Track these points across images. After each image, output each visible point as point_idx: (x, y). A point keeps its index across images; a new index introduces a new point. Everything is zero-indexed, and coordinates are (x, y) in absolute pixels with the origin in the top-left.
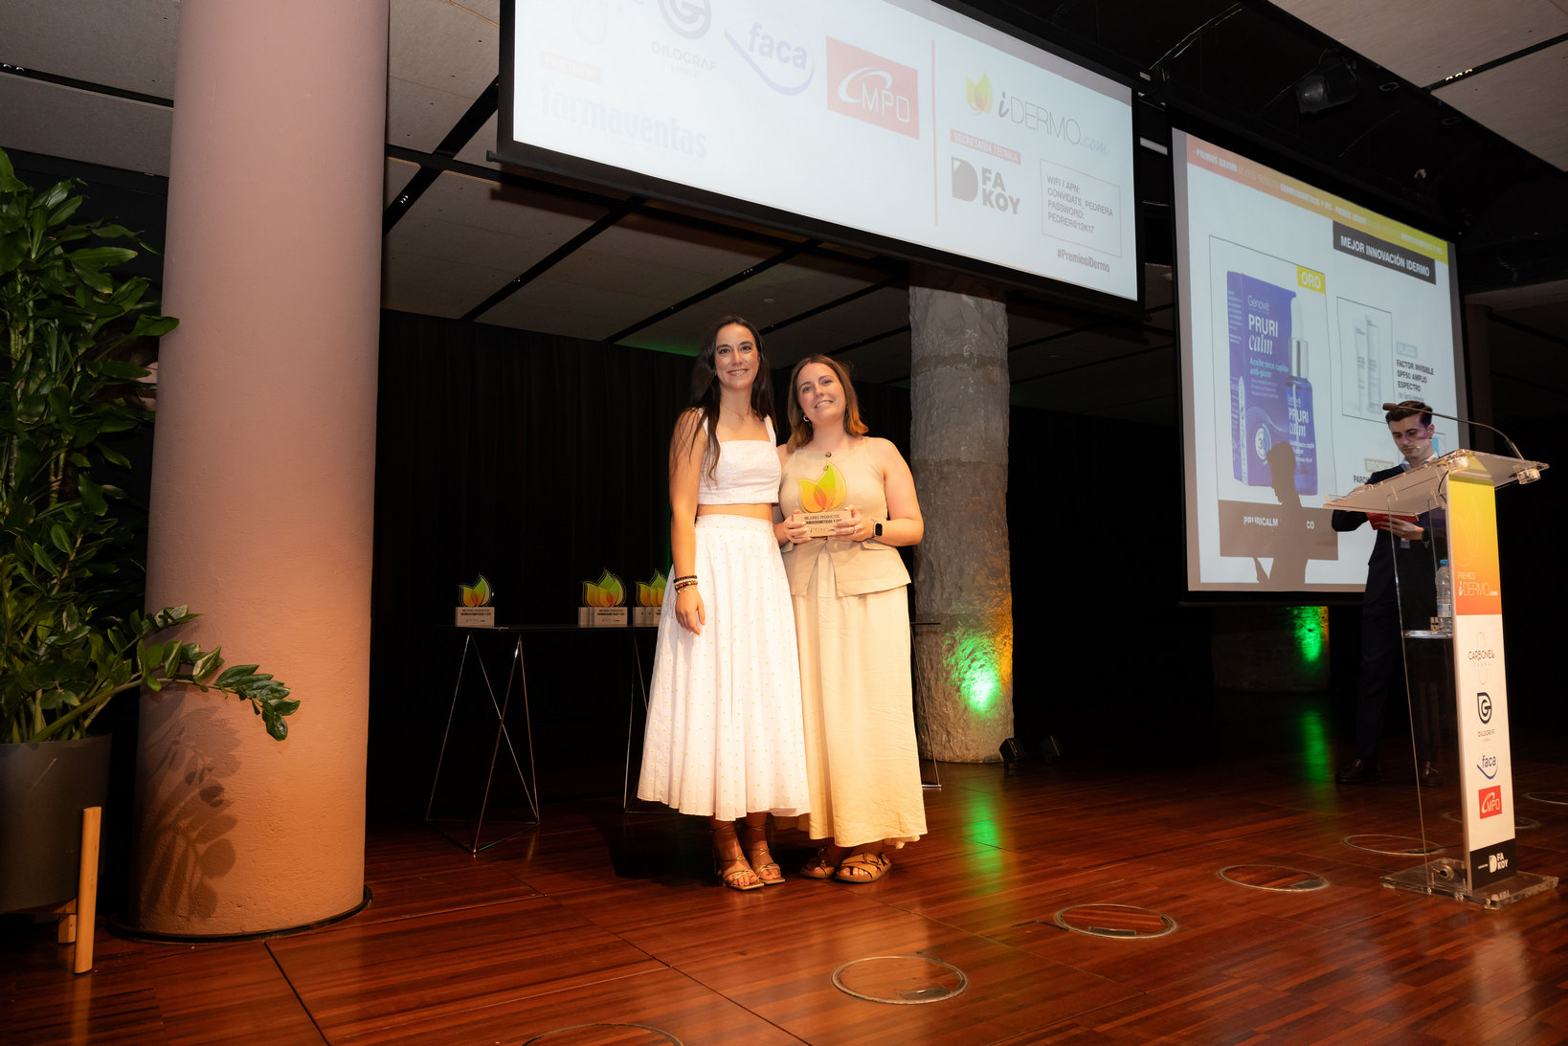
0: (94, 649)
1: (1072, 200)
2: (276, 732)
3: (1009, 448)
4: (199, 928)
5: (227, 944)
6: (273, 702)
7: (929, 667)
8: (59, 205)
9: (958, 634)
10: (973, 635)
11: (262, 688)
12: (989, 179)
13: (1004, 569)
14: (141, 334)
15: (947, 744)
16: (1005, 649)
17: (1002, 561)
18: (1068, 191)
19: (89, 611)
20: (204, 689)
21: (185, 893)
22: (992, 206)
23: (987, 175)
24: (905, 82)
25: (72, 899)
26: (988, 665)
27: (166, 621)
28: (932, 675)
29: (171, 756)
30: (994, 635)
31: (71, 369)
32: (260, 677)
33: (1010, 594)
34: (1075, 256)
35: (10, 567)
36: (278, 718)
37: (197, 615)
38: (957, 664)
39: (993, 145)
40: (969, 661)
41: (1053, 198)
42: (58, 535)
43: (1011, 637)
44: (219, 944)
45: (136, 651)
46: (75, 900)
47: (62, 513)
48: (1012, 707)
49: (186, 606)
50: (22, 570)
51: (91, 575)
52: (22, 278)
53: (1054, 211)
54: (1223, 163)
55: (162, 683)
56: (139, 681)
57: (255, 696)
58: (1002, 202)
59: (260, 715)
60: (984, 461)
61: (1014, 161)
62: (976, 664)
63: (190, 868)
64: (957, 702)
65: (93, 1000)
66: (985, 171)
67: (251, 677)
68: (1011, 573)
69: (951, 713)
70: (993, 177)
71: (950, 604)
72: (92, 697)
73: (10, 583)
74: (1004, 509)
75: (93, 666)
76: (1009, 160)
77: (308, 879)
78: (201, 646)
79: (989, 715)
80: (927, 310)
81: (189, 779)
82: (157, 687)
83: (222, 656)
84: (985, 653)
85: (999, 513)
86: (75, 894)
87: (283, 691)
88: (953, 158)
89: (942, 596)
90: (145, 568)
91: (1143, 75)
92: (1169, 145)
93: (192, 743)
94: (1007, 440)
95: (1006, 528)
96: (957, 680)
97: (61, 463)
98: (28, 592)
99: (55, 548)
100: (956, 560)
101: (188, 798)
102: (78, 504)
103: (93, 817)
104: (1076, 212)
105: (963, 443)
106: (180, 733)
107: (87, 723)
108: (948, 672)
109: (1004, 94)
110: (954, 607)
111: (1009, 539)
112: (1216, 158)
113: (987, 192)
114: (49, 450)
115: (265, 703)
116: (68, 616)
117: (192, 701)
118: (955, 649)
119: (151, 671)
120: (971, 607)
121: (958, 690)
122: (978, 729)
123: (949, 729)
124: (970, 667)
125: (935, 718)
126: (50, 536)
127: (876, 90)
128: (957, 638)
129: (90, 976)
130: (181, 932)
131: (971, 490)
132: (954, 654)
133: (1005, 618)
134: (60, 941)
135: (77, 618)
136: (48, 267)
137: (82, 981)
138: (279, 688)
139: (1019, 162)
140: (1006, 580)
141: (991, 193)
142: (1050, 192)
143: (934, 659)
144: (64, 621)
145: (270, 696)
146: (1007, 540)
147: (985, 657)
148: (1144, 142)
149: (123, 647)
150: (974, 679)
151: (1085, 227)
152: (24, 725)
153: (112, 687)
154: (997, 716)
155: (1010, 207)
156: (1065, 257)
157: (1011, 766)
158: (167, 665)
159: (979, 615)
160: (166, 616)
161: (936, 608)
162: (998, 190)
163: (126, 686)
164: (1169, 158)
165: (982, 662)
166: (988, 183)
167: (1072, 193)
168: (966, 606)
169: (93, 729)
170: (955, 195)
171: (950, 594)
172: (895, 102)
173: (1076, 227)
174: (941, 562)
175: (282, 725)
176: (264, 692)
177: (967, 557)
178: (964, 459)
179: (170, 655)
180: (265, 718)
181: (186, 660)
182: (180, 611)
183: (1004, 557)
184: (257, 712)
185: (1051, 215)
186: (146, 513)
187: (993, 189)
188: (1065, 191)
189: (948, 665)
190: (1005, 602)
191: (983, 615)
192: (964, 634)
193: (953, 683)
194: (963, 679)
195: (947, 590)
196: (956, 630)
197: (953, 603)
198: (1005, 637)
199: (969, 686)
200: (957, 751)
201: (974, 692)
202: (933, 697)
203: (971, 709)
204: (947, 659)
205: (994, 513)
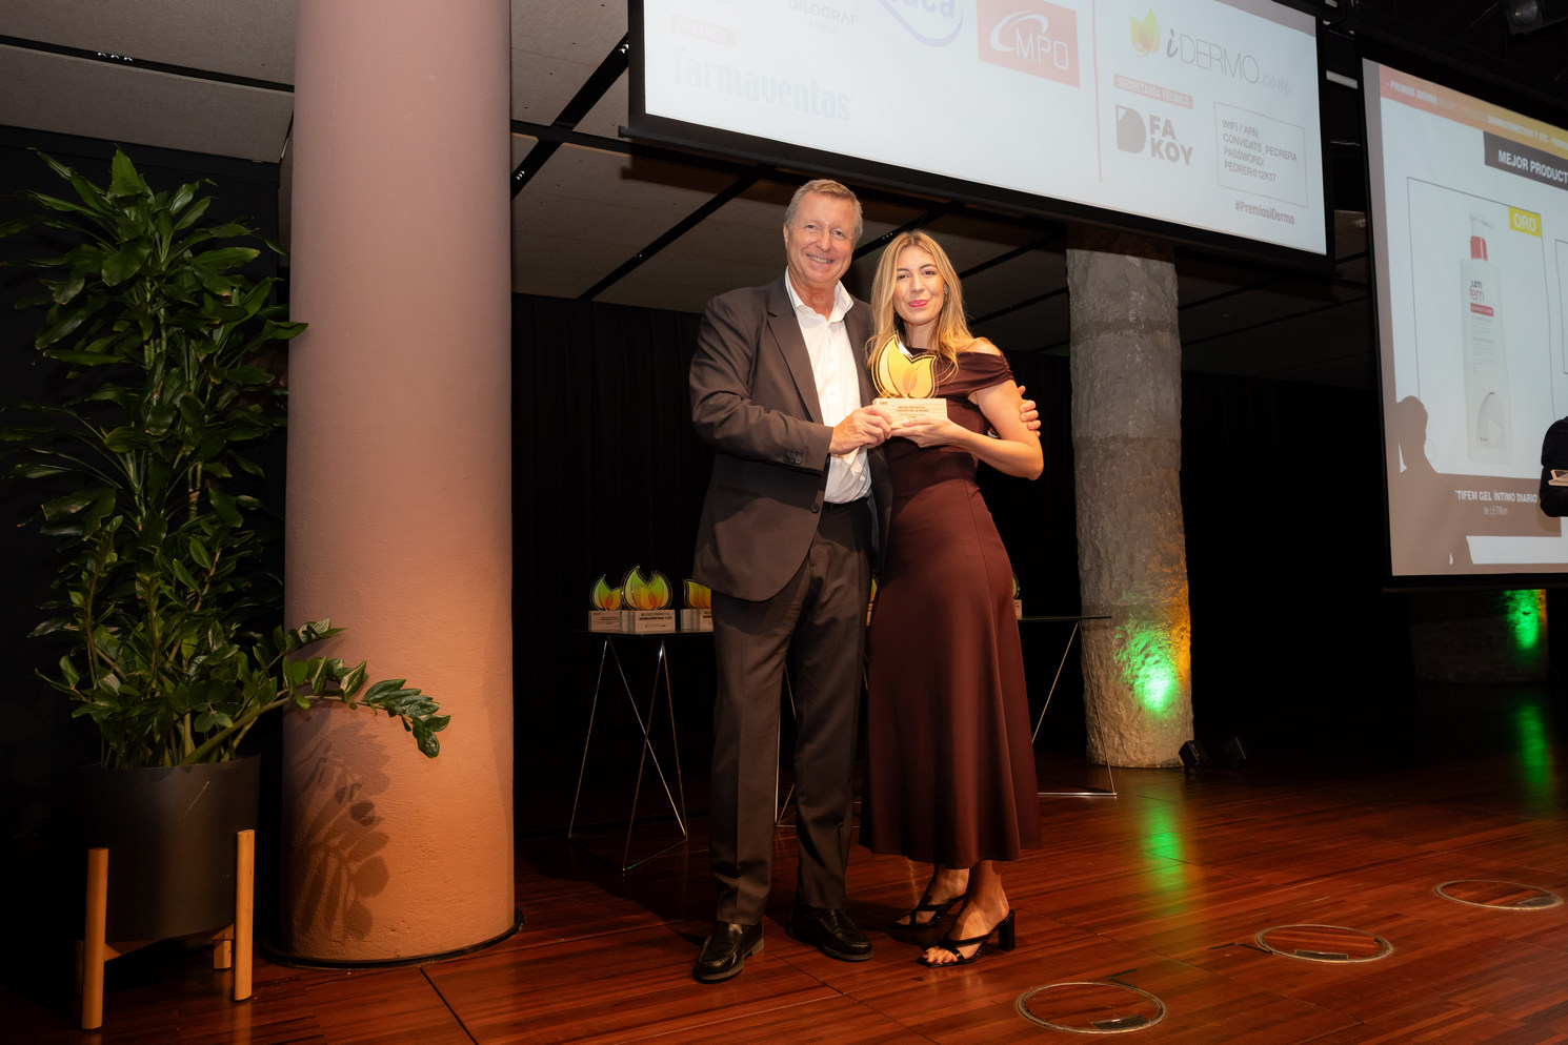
0: (240, 666)
1: (1251, 147)
2: (428, 749)
3: (1182, 421)
4: (355, 951)
5: (381, 970)
6: (423, 717)
7: (1098, 664)
8: (186, 209)
9: (1129, 627)
10: (1147, 628)
11: (411, 703)
12: (1158, 127)
13: (1179, 557)
14: (270, 337)
15: (1120, 748)
16: (1182, 643)
17: (1177, 546)
18: (1245, 138)
19: (233, 628)
20: (353, 706)
21: (338, 916)
22: (1162, 155)
23: (1156, 122)
24: (1063, 24)
25: (228, 925)
26: (1164, 660)
27: (309, 637)
28: (1101, 673)
29: (318, 775)
30: (1170, 627)
31: (204, 379)
32: (409, 692)
33: (1186, 582)
35: (156, 585)
36: (430, 734)
37: (341, 630)
38: (1129, 660)
39: (1161, 89)
40: (1142, 657)
41: (1229, 145)
42: (197, 551)
43: (1189, 629)
44: (374, 970)
45: (281, 668)
46: (232, 926)
47: (199, 526)
48: (1190, 707)
49: (328, 620)
50: (166, 590)
51: (232, 589)
52: (152, 286)
53: (1231, 159)
54: (1423, 96)
55: (310, 700)
56: (287, 699)
57: (404, 712)
58: (1173, 152)
59: (411, 733)
60: (1157, 436)
61: (1186, 106)
62: (1150, 660)
63: (343, 891)
64: (1130, 702)
65: (252, 1028)
66: (1153, 118)
67: (395, 693)
68: (1187, 559)
69: (1124, 713)
70: (1162, 124)
71: (1120, 595)
72: (239, 717)
73: (157, 602)
74: (1177, 487)
75: (240, 684)
76: (1180, 105)
77: (461, 901)
78: (345, 661)
79: (1166, 716)
80: (1087, 272)
81: (340, 796)
82: (306, 705)
83: (367, 671)
84: (1159, 648)
85: (1173, 494)
86: (232, 919)
87: (432, 706)
88: (1117, 105)
89: (1111, 586)
90: (284, 583)
92: (1359, 77)
93: (341, 760)
94: (1179, 412)
95: (1180, 510)
96: (1129, 678)
97: (199, 474)
98: (172, 610)
99: (194, 563)
100: (1126, 546)
101: (335, 819)
102: (214, 517)
103: (247, 840)
105: (1131, 417)
106: (328, 749)
107: (236, 744)
108: (1120, 670)
109: (1172, 32)
110: (1124, 597)
111: (1184, 521)
113: (1156, 140)
114: (185, 462)
115: (416, 720)
116: (213, 633)
117: (338, 717)
118: (1127, 644)
119: (298, 688)
120: (1143, 598)
121: (1131, 688)
122: (1154, 731)
123: (1122, 732)
124: (1143, 663)
125: (1105, 719)
126: (189, 552)
127: (1031, 36)
128: (1129, 632)
129: (249, 1003)
130: (335, 957)
131: (1140, 469)
132: (1125, 649)
133: (1181, 609)
134: (216, 967)
135: (222, 636)
136: (177, 273)
137: (244, 1010)
138: (429, 703)
139: (1191, 106)
140: (1182, 567)
141: (1160, 142)
142: (1227, 138)
143: (1104, 655)
144: (210, 638)
145: (419, 712)
146: (1181, 522)
147: (1160, 652)
148: (1330, 76)
149: (267, 664)
150: (1149, 676)
152: (174, 746)
153: (258, 706)
154: (1175, 716)
155: (1182, 157)
156: (1244, 209)
157: (1192, 770)
158: (313, 681)
159: (1152, 606)
160: (310, 629)
161: (1104, 598)
162: (1169, 139)
163: (271, 705)
165: (1157, 658)
166: (1156, 130)
167: (1251, 139)
168: (1138, 596)
169: (240, 751)
170: (1121, 146)
171: (1120, 583)
172: (1052, 48)
174: (1109, 549)
175: (434, 742)
176: (413, 707)
177: (1138, 543)
178: (1132, 435)
179: (315, 672)
180: (416, 734)
181: (332, 677)
182: (322, 626)
183: (1179, 542)
184: (407, 728)
185: (1227, 164)
186: (283, 523)
187: (1162, 138)
189: (1119, 662)
190: (1181, 591)
191: (1157, 606)
192: (1136, 627)
193: (1125, 682)
194: (1137, 676)
195: (1116, 579)
196: (1127, 623)
197: (1124, 593)
198: (1182, 630)
199: (1143, 684)
200: (1132, 754)
201: (1149, 690)
202: (1103, 697)
203: (1146, 708)
204: (1117, 655)
205: (1168, 493)
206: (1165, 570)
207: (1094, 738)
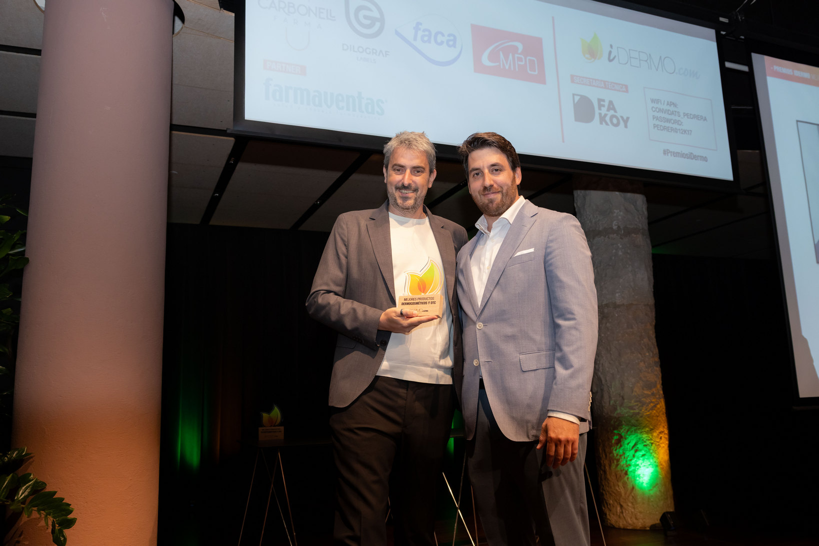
1: (672, 113)
2: (59, 542)
3: (654, 293)
6: (60, 518)
7: (604, 456)
9: (623, 431)
10: (635, 432)
11: (56, 507)
12: (604, 106)
13: (656, 381)
14: (12, 268)
15: (621, 515)
16: (661, 442)
17: (654, 375)
18: (668, 108)
22: (607, 124)
23: (602, 103)
24: (533, 47)
26: (648, 454)
28: (607, 462)
30: (652, 430)
32: (57, 499)
33: (663, 400)
34: (677, 153)
36: (61, 532)
38: (624, 453)
39: (604, 82)
40: (633, 452)
41: (656, 114)
43: (666, 432)
48: (670, 486)
49: (26, 447)
53: (658, 123)
54: (797, 73)
58: (615, 121)
59: (50, 529)
61: (624, 91)
62: (639, 454)
64: (626, 483)
66: (600, 100)
67: (53, 499)
69: (622, 491)
70: (606, 104)
71: (616, 409)
74: (653, 336)
76: (619, 91)
79: (652, 493)
80: (585, 199)
84: (645, 445)
85: (650, 339)
87: (69, 510)
88: (574, 95)
89: (610, 403)
91: (722, 19)
92: (750, 64)
94: (652, 287)
95: (656, 351)
96: (625, 466)
100: (618, 376)
104: (676, 122)
105: (618, 291)
108: (618, 460)
109: (611, 46)
110: (619, 411)
111: (660, 358)
112: (791, 70)
113: (603, 115)
118: (622, 443)
120: (632, 411)
121: (626, 473)
122: (643, 503)
123: (622, 503)
124: (634, 456)
125: (611, 494)
127: (511, 55)
128: (623, 434)
131: (626, 325)
132: (621, 446)
133: (659, 418)
138: (67, 507)
139: (627, 91)
140: (659, 389)
141: (606, 115)
142: (654, 109)
143: (607, 450)
145: (59, 514)
146: (657, 359)
147: (645, 448)
148: (728, 65)
150: (638, 465)
151: (684, 132)
154: (658, 493)
155: (622, 123)
156: (669, 154)
157: (668, 532)
159: (639, 417)
161: (606, 411)
162: (612, 112)
164: (750, 75)
165: (643, 452)
166: (602, 108)
167: (672, 108)
168: (628, 410)
170: (576, 120)
171: (615, 403)
172: (526, 61)
173: (677, 132)
174: (608, 378)
176: (56, 511)
177: (626, 374)
178: (618, 302)
180: (53, 531)
183: (657, 373)
185: (655, 126)
187: (607, 113)
188: (666, 107)
189: (617, 455)
190: (658, 406)
191: (641, 417)
192: (627, 432)
193: (622, 469)
194: (630, 465)
195: (613, 399)
196: (622, 429)
197: (618, 408)
198: (661, 433)
199: (634, 471)
200: (629, 520)
201: (639, 475)
202: (608, 479)
203: (637, 488)
204: (616, 450)
205: (646, 340)
206: (646, 392)
207: (604, 507)
